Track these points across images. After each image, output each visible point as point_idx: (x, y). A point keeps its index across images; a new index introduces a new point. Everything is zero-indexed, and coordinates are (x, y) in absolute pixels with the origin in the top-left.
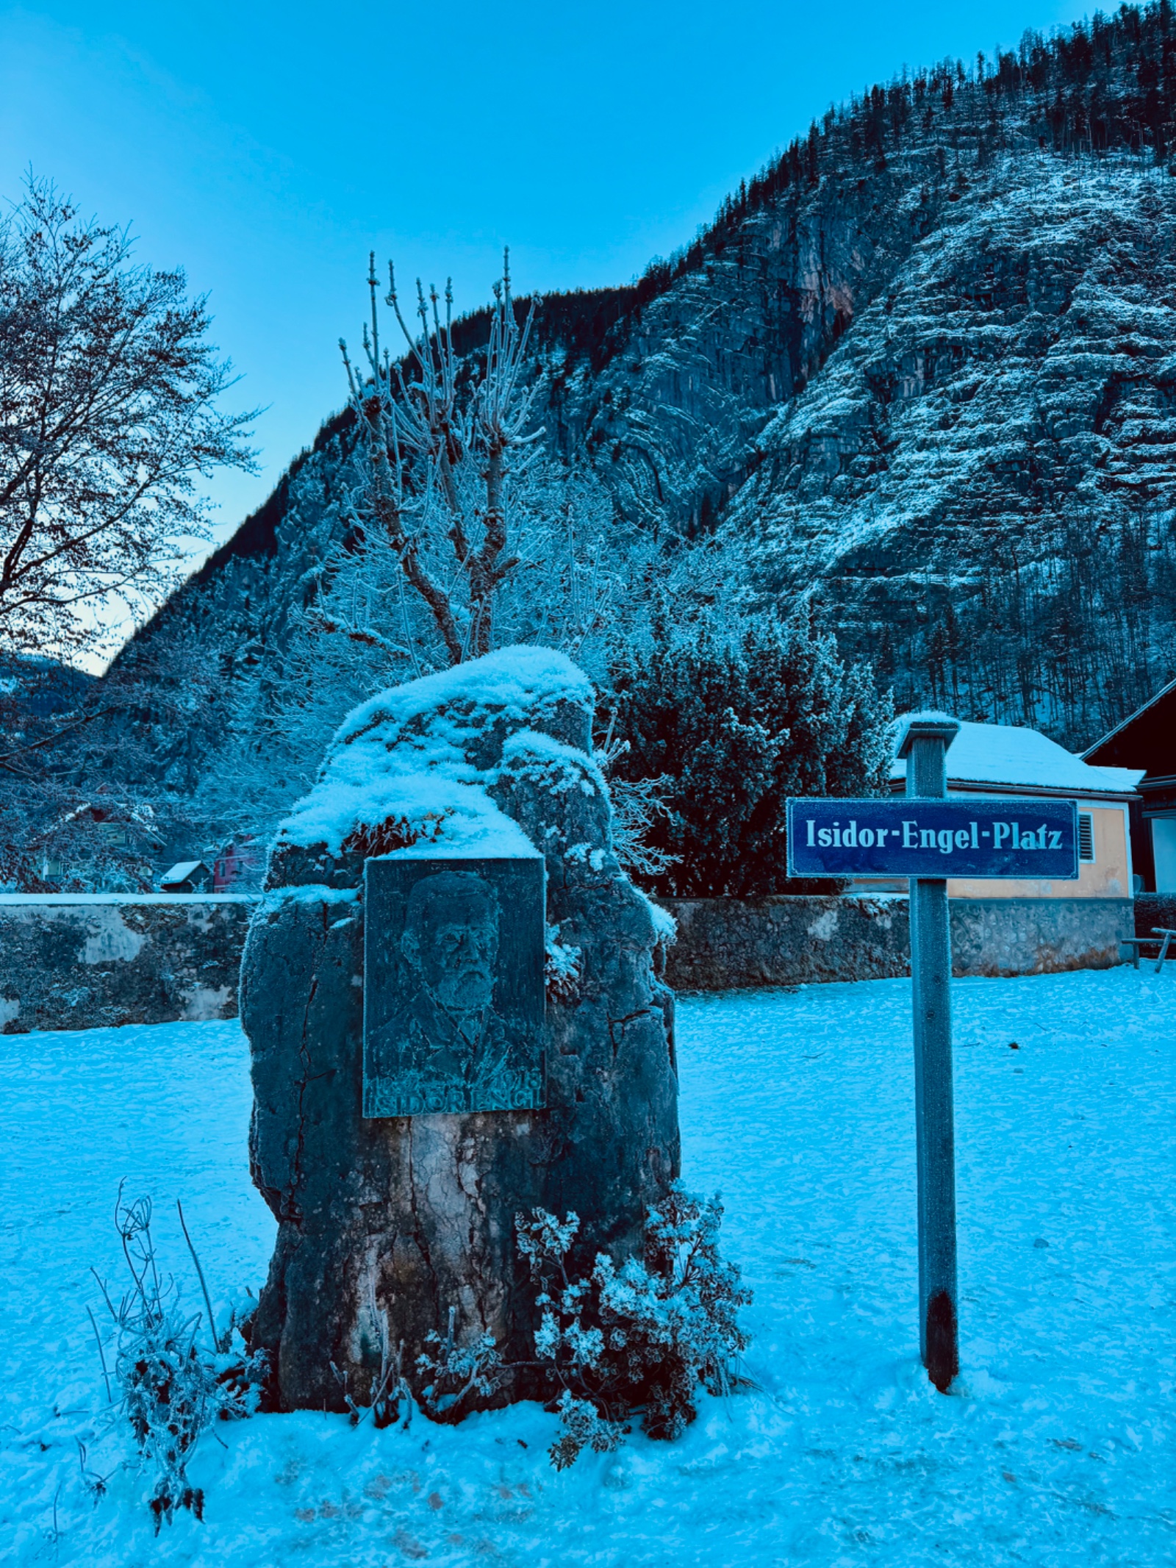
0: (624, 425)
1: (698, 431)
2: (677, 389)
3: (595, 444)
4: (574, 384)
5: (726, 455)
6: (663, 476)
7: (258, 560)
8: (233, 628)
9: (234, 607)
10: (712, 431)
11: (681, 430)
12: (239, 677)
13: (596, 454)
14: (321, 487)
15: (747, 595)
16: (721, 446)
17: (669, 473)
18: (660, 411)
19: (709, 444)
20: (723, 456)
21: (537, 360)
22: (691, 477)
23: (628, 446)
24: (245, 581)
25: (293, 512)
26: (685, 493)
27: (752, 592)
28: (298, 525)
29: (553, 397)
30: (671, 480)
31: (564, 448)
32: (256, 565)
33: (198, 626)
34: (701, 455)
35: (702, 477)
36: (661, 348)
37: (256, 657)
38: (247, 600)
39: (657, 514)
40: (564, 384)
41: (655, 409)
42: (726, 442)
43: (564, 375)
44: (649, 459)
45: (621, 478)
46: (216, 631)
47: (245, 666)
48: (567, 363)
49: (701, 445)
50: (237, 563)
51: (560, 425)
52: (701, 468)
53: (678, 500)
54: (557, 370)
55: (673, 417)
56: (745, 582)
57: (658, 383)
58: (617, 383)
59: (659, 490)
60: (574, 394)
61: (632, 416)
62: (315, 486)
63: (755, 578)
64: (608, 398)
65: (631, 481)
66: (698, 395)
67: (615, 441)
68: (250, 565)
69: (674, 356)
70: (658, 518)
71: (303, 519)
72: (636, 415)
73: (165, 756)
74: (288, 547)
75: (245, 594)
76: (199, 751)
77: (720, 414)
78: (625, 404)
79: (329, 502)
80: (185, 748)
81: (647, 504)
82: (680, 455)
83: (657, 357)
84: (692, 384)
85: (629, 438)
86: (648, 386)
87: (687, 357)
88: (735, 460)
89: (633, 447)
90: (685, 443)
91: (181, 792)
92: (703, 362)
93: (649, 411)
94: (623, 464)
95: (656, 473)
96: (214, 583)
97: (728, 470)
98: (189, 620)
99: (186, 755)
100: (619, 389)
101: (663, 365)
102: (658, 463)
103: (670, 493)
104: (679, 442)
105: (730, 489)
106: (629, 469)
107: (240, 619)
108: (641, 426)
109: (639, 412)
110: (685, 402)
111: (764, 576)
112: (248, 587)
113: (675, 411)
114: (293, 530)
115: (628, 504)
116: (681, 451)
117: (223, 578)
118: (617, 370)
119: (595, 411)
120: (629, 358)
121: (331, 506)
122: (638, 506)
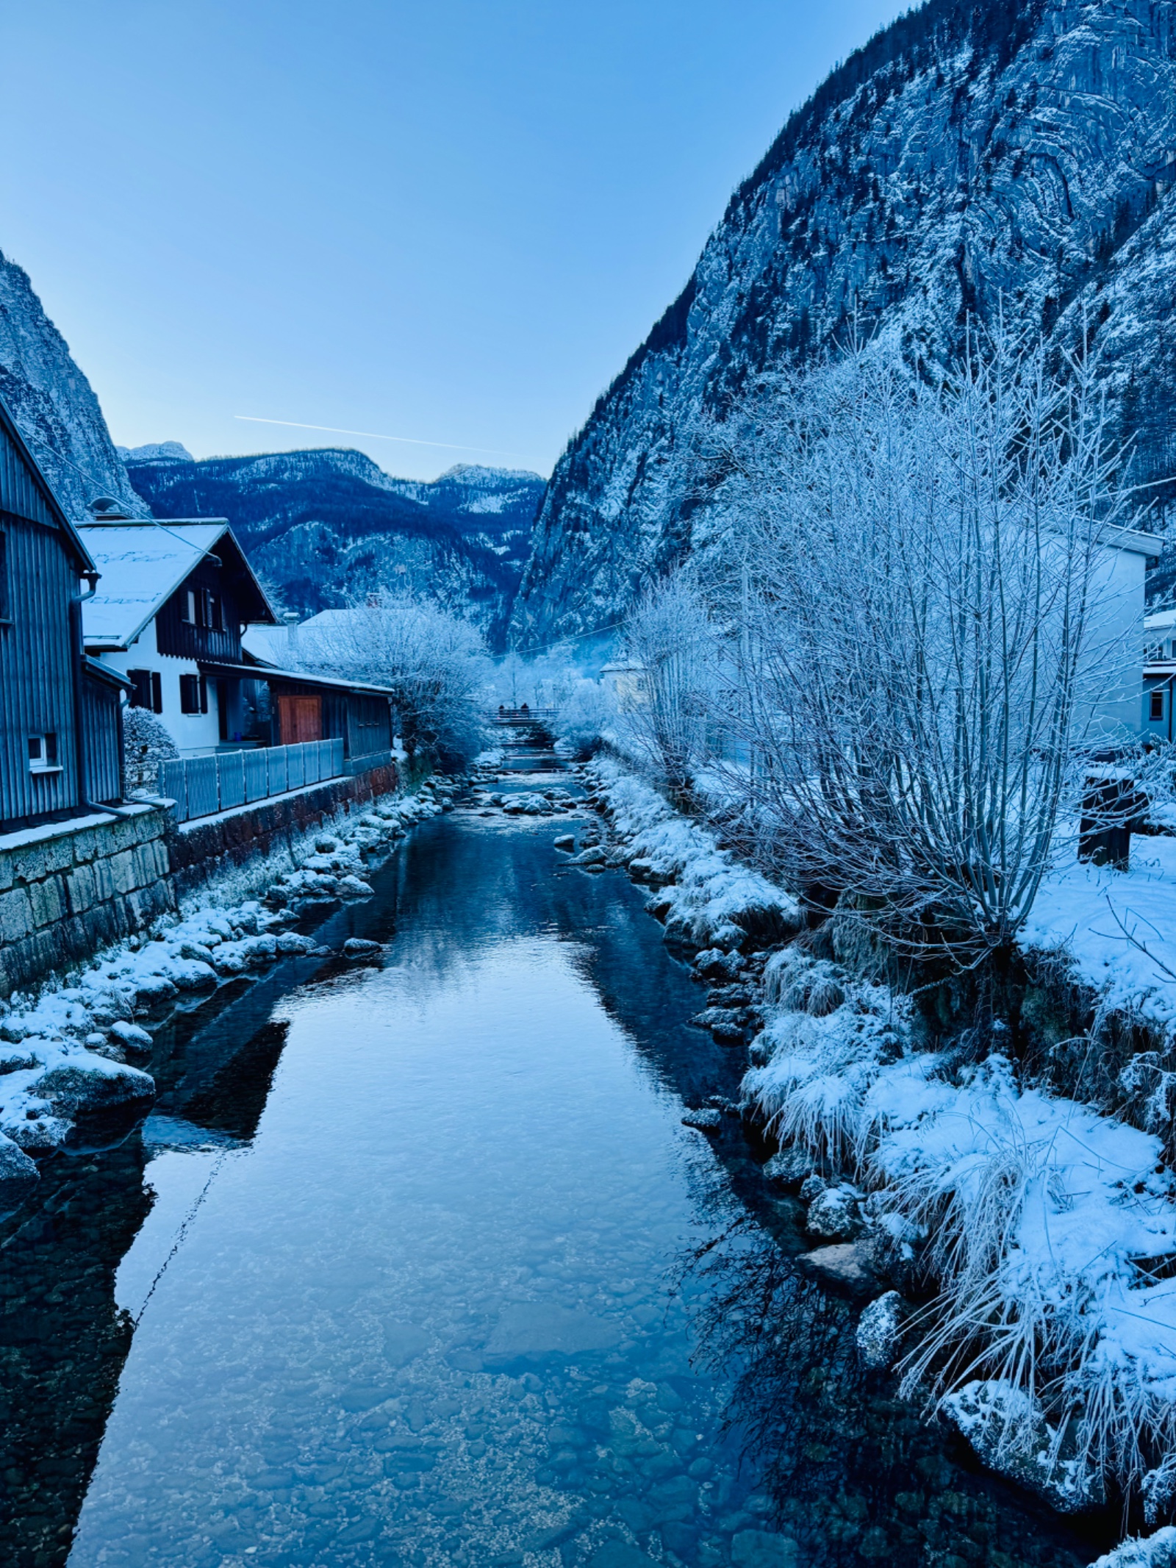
0: (1028, 130)
1: (1119, 120)
2: (1096, 71)
3: (993, 162)
4: (977, 91)
5: (1156, 143)
6: (1074, 187)
7: (671, 353)
8: (648, 428)
9: (650, 407)
10: (1139, 116)
11: (1099, 123)
12: (650, 479)
13: (993, 173)
14: (725, 264)
15: (1129, 327)
16: (1150, 133)
17: (1081, 181)
18: (1074, 104)
19: (1135, 134)
20: (1151, 146)
21: (938, 69)
22: (1110, 180)
23: (1032, 156)
24: (659, 377)
25: (700, 296)
26: (1100, 203)
27: (1135, 323)
28: (704, 309)
29: (954, 112)
30: (1083, 189)
31: (965, 171)
32: (669, 359)
33: (619, 429)
34: (1124, 151)
35: (1123, 177)
36: (1079, 20)
37: (666, 456)
38: (661, 396)
39: (1064, 234)
40: (967, 92)
41: (1067, 102)
42: (1157, 127)
43: (967, 82)
44: (1057, 167)
45: (1022, 197)
46: (634, 433)
47: (656, 467)
48: (971, 65)
49: (1124, 138)
50: (651, 360)
51: (962, 144)
52: (1123, 168)
53: (1091, 212)
54: (960, 76)
55: (1090, 108)
56: (1129, 310)
57: (1072, 68)
58: (1024, 78)
59: (1069, 205)
60: (978, 102)
61: (1039, 116)
62: (720, 264)
63: (1141, 304)
64: (1011, 101)
65: (1034, 200)
66: (1122, 72)
67: (1017, 153)
68: (663, 359)
69: (1095, 28)
70: (1065, 239)
71: (709, 302)
72: (1044, 114)
73: (593, 563)
74: (696, 335)
75: (658, 391)
76: (619, 556)
77: (1151, 91)
78: (1031, 104)
79: (730, 279)
80: (609, 553)
81: (1052, 224)
82: (1097, 155)
83: (1076, 34)
84: (1118, 59)
85: (1034, 145)
86: (1060, 74)
87: (1110, 25)
88: (1168, 148)
89: (1039, 156)
90: (1104, 137)
91: (606, 596)
92: (1131, 26)
93: (1059, 107)
94: (1025, 179)
95: (1066, 184)
96: (633, 383)
97: (1157, 163)
98: (612, 425)
99: (610, 561)
100: (1026, 86)
101: (1079, 43)
102: (1068, 171)
103: (1081, 205)
104: (1096, 139)
105: (1159, 187)
106: (1032, 185)
107: (655, 419)
108: (1050, 127)
109: (1047, 110)
110: (1106, 85)
111: (1151, 300)
112: (662, 383)
113: (1091, 100)
114: (700, 315)
115: (1029, 228)
116: (1099, 151)
117: (640, 377)
118: (1025, 61)
119: (996, 119)
120: (1039, 42)
121: (732, 284)
122: (1041, 228)
